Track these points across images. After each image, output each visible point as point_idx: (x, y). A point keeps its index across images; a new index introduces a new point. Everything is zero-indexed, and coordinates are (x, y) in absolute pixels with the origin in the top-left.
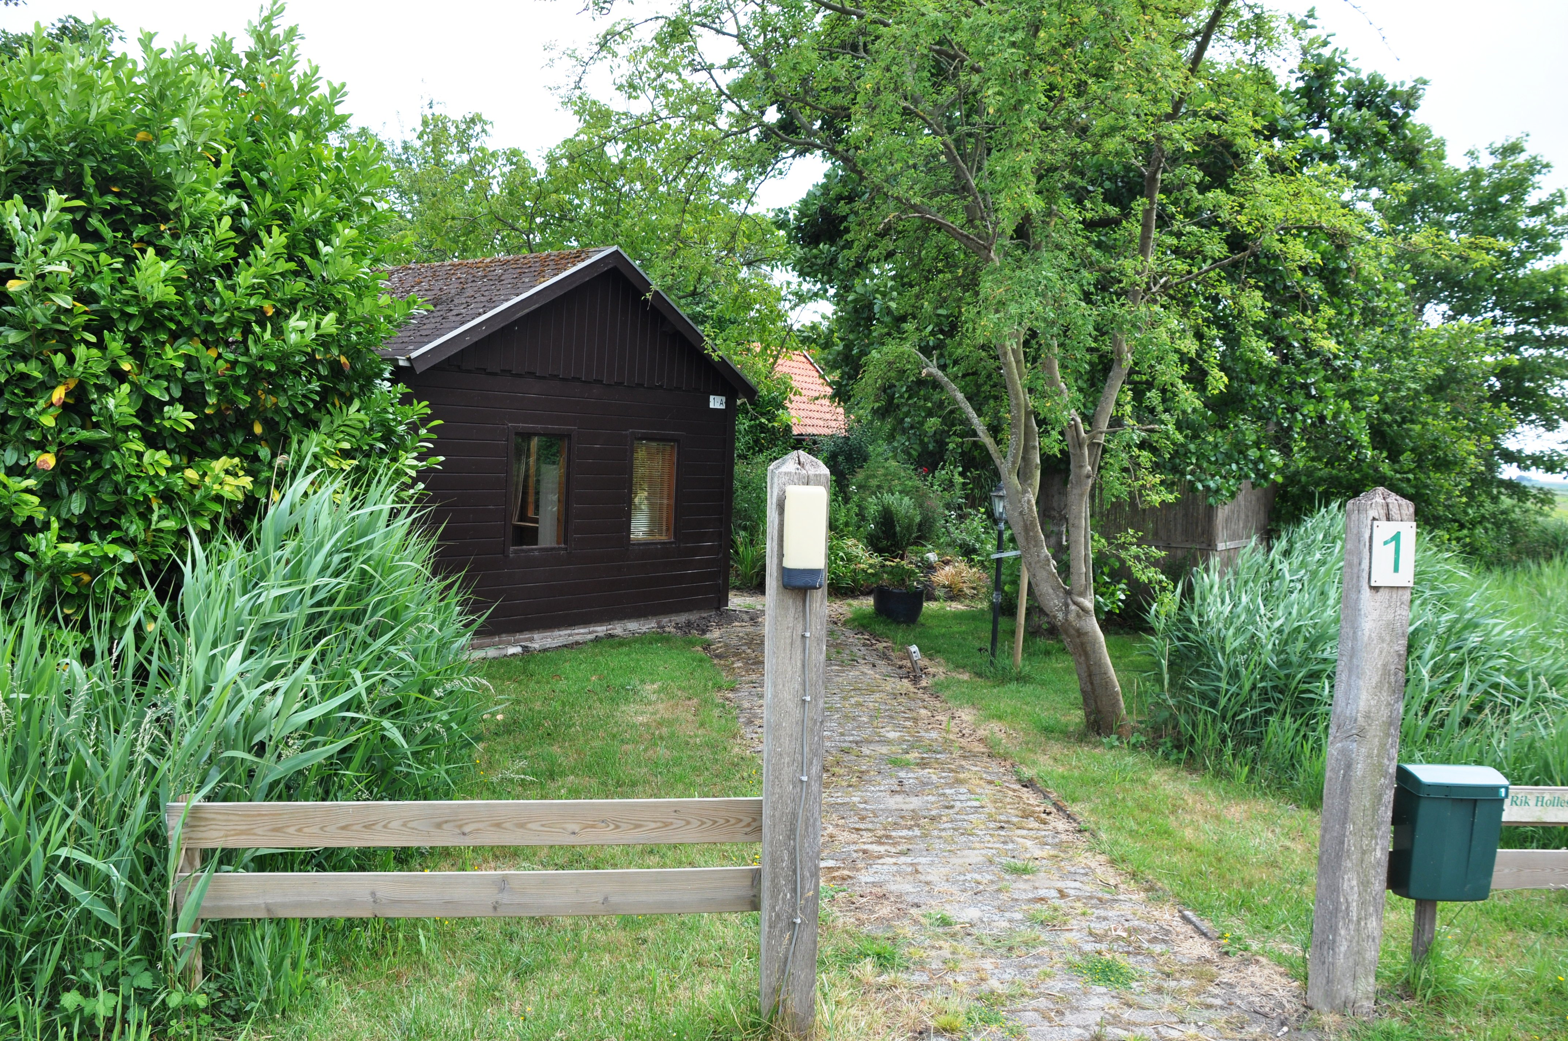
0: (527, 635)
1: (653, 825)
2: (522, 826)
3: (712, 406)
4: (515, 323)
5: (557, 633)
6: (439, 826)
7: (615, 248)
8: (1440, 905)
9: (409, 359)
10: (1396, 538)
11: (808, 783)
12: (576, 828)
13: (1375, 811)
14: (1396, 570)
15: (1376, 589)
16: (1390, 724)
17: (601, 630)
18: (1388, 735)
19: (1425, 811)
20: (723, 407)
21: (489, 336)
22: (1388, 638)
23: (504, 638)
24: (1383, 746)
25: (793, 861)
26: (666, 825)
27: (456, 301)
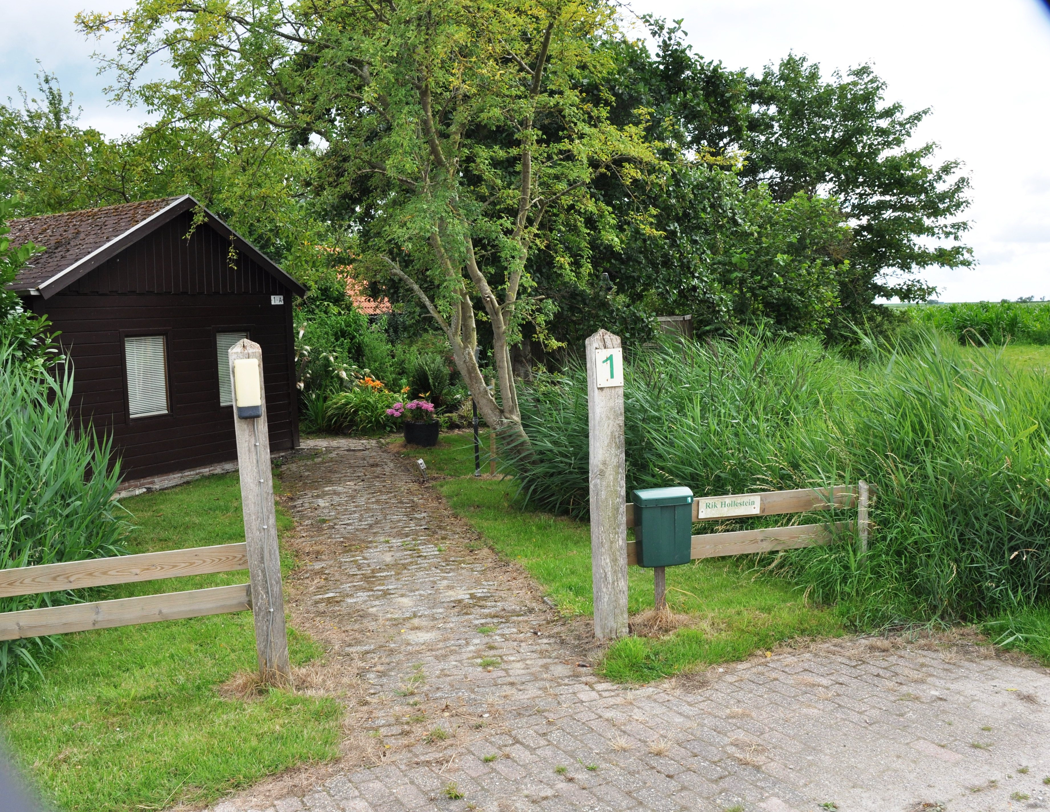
0: (149, 480)
1: (183, 565)
2: (105, 573)
3: (273, 303)
4: (117, 256)
5: (172, 476)
6: (54, 579)
7: (186, 196)
8: (667, 569)
9: (38, 290)
10: (610, 358)
11: (268, 530)
12: (138, 571)
13: (615, 518)
14: (612, 377)
15: (601, 389)
16: (619, 467)
17: (206, 471)
18: (618, 473)
19: (646, 515)
20: (282, 303)
21: (98, 268)
22: (612, 417)
23: (132, 482)
24: (616, 479)
25: (264, 576)
26: (191, 564)
27: (72, 243)
